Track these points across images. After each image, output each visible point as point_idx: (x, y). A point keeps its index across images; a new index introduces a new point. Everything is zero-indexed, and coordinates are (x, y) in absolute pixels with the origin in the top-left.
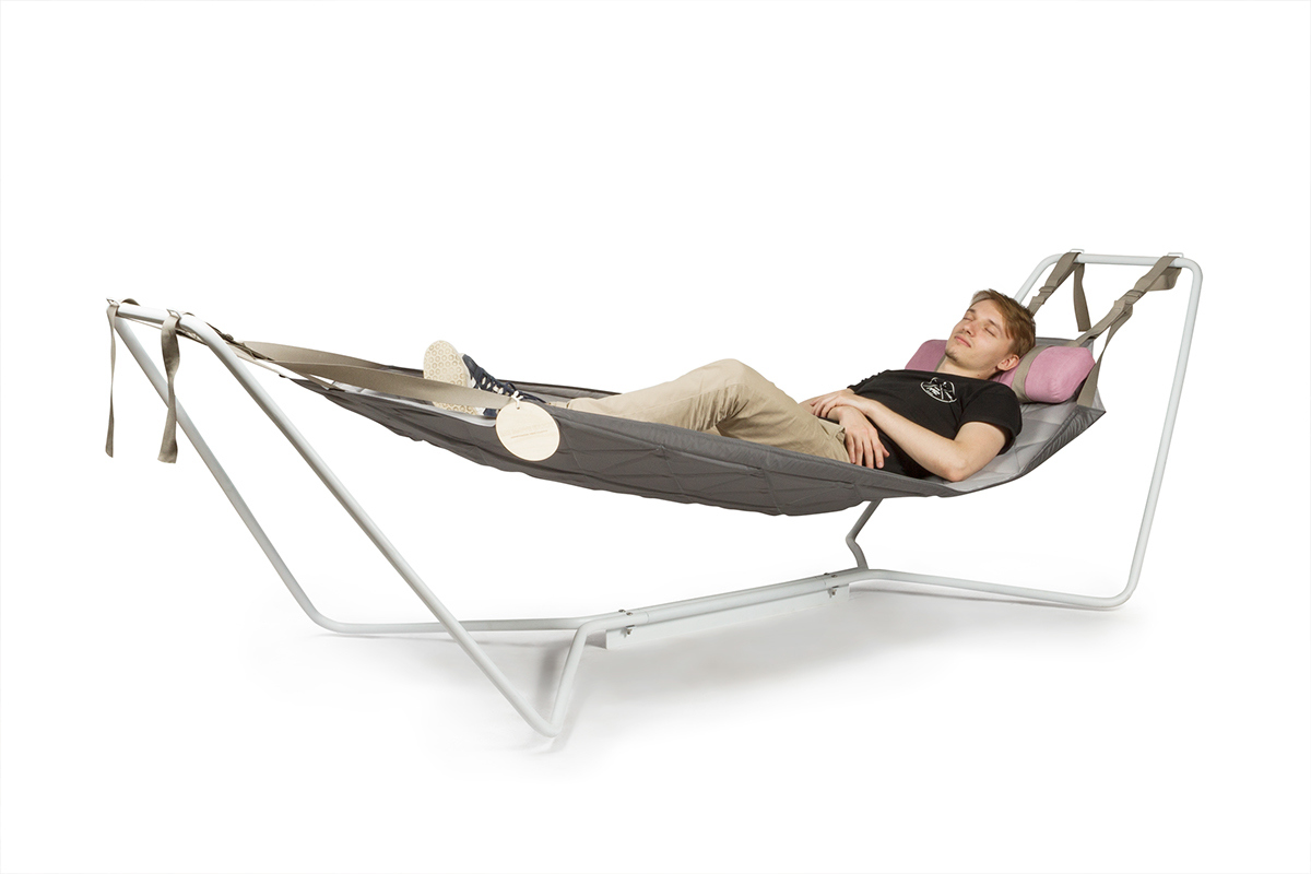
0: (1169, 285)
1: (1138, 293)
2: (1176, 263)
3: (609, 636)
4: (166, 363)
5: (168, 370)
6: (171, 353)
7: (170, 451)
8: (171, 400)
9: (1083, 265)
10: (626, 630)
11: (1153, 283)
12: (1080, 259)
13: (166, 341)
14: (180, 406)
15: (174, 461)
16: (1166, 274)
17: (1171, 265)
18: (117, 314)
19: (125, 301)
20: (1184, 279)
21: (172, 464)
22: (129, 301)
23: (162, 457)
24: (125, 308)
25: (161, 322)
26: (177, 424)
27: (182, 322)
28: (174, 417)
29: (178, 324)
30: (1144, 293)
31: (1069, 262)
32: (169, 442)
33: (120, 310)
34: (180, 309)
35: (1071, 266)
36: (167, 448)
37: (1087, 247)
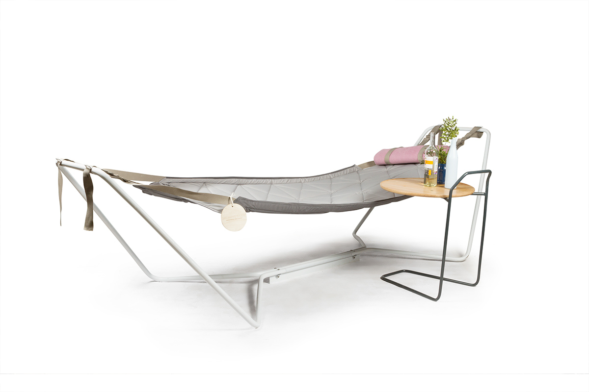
0: (479, 137)
2: (481, 130)
3: (270, 278)
7: (90, 225)
10: (278, 276)
11: (471, 135)
13: (85, 177)
15: (92, 230)
16: (477, 133)
17: (478, 131)
18: (61, 165)
20: (484, 135)
21: (91, 231)
22: (67, 160)
23: (85, 227)
24: (64, 162)
25: (82, 170)
27: (92, 170)
29: (90, 170)
30: (468, 138)
31: (438, 129)
32: (89, 222)
33: (62, 163)
34: (90, 165)
36: (88, 224)
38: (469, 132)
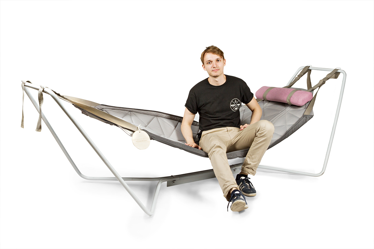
0: (336, 77)
1: (327, 78)
2: (339, 71)
4: (39, 102)
5: (40, 104)
6: (41, 99)
7: (39, 128)
8: (40, 112)
9: (311, 70)
10: (173, 182)
11: (332, 76)
12: (310, 68)
13: (40, 95)
14: (43, 114)
15: (40, 131)
16: (336, 74)
17: (337, 71)
18: (25, 85)
19: (27, 82)
20: (341, 76)
22: (28, 82)
23: (37, 130)
24: (27, 84)
25: (38, 89)
26: (42, 119)
27: (44, 90)
28: (41, 117)
29: (43, 90)
30: (329, 79)
31: (307, 69)
32: (39, 125)
33: (25, 84)
34: (44, 86)
35: (308, 70)
36: (39, 127)
37: (312, 65)
38: (330, 72)
